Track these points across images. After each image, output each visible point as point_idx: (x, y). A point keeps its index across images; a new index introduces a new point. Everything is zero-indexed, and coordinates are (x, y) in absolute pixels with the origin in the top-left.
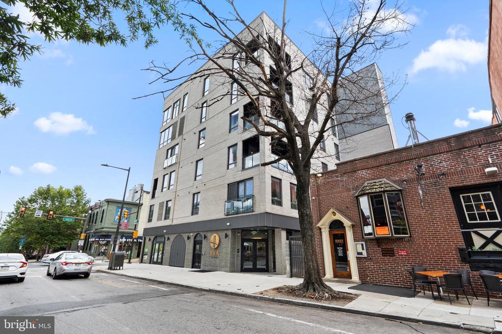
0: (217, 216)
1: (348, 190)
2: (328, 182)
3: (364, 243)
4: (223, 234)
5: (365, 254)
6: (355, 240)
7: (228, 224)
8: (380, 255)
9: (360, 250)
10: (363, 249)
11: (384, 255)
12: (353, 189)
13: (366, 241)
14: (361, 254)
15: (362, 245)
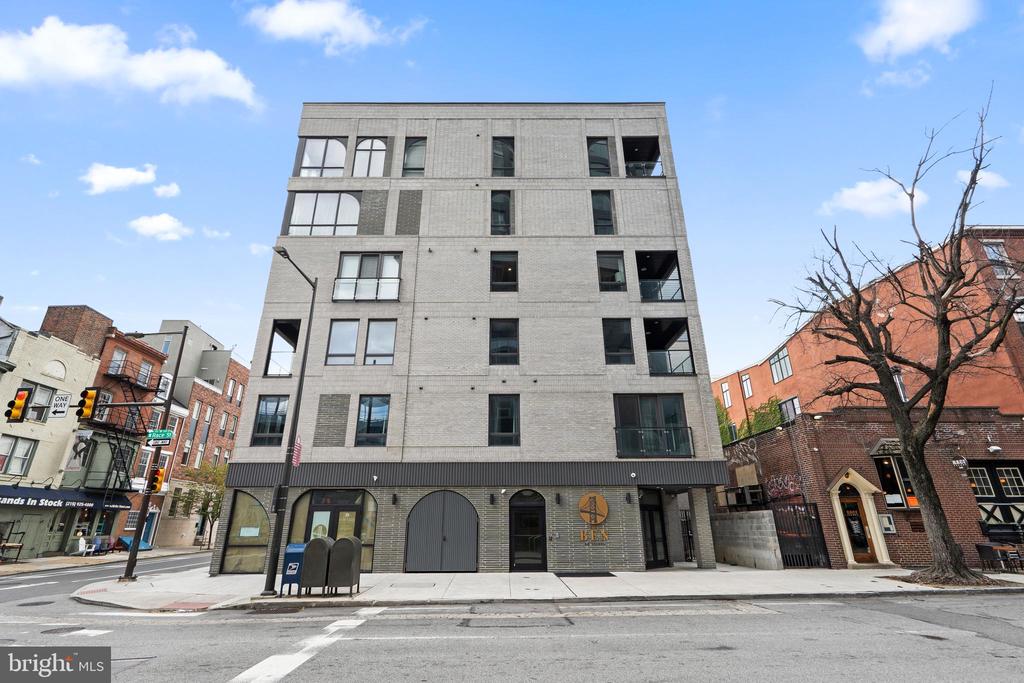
0: (588, 455)
1: (860, 446)
2: (830, 430)
3: (890, 516)
4: (621, 493)
5: (893, 530)
6: (879, 512)
7: (633, 475)
8: (909, 530)
9: (888, 525)
10: (890, 523)
11: (914, 530)
12: (867, 445)
13: (892, 512)
14: (888, 529)
15: (889, 518)
